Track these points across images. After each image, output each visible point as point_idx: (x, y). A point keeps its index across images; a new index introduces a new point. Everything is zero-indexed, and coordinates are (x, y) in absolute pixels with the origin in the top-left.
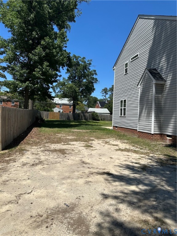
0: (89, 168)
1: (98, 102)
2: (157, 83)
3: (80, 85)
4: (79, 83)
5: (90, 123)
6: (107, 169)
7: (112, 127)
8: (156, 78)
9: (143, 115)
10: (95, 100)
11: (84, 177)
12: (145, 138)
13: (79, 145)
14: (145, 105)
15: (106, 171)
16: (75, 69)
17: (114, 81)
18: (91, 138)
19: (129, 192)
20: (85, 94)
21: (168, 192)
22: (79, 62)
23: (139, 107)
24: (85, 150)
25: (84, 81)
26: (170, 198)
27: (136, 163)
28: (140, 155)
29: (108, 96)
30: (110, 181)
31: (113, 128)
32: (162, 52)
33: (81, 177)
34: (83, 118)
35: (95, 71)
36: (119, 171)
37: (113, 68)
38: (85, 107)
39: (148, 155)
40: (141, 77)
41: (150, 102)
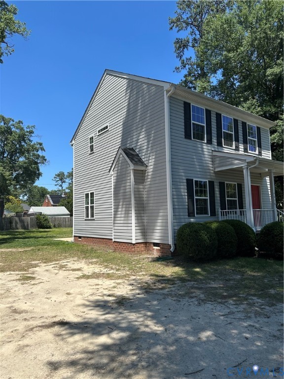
0: (25, 319)
1: (48, 196)
2: (135, 169)
3: (13, 167)
4: (10, 163)
5: (32, 235)
6: (60, 316)
7: (73, 238)
8: (134, 162)
9: (119, 216)
10: (43, 193)
11: (16, 339)
12: (124, 250)
13: (9, 279)
14: (121, 201)
15: (57, 319)
16: (3, 139)
17: (74, 162)
18: (33, 262)
19: (96, 348)
20: (22, 182)
21: (154, 335)
22: (10, 129)
23: (113, 204)
24: (20, 286)
25: (22, 159)
26: (157, 344)
27: (109, 296)
28: (115, 281)
29: (65, 186)
30: (64, 337)
31: (75, 240)
32: (140, 126)
33: (9, 340)
34: (19, 226)
35: (41, 144)
36: (82, 314)
37: (71, 142)
38: (23, 205)
39: (127, 279)
40: (113, 159)
41: (128, 197)
